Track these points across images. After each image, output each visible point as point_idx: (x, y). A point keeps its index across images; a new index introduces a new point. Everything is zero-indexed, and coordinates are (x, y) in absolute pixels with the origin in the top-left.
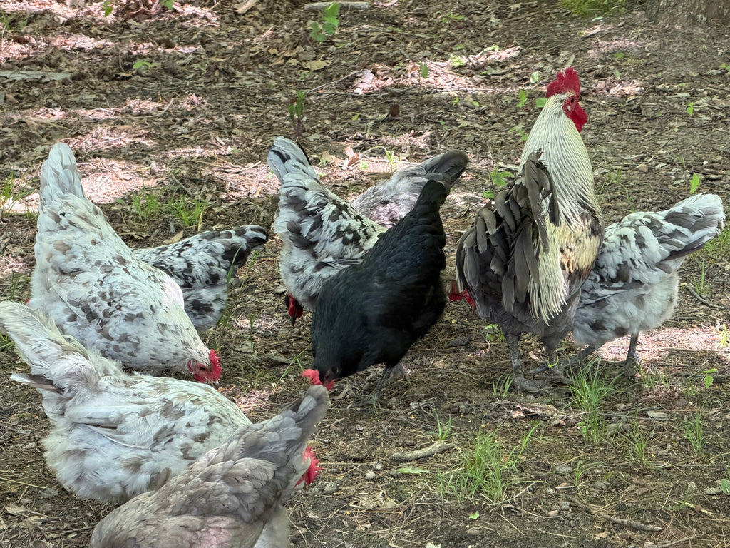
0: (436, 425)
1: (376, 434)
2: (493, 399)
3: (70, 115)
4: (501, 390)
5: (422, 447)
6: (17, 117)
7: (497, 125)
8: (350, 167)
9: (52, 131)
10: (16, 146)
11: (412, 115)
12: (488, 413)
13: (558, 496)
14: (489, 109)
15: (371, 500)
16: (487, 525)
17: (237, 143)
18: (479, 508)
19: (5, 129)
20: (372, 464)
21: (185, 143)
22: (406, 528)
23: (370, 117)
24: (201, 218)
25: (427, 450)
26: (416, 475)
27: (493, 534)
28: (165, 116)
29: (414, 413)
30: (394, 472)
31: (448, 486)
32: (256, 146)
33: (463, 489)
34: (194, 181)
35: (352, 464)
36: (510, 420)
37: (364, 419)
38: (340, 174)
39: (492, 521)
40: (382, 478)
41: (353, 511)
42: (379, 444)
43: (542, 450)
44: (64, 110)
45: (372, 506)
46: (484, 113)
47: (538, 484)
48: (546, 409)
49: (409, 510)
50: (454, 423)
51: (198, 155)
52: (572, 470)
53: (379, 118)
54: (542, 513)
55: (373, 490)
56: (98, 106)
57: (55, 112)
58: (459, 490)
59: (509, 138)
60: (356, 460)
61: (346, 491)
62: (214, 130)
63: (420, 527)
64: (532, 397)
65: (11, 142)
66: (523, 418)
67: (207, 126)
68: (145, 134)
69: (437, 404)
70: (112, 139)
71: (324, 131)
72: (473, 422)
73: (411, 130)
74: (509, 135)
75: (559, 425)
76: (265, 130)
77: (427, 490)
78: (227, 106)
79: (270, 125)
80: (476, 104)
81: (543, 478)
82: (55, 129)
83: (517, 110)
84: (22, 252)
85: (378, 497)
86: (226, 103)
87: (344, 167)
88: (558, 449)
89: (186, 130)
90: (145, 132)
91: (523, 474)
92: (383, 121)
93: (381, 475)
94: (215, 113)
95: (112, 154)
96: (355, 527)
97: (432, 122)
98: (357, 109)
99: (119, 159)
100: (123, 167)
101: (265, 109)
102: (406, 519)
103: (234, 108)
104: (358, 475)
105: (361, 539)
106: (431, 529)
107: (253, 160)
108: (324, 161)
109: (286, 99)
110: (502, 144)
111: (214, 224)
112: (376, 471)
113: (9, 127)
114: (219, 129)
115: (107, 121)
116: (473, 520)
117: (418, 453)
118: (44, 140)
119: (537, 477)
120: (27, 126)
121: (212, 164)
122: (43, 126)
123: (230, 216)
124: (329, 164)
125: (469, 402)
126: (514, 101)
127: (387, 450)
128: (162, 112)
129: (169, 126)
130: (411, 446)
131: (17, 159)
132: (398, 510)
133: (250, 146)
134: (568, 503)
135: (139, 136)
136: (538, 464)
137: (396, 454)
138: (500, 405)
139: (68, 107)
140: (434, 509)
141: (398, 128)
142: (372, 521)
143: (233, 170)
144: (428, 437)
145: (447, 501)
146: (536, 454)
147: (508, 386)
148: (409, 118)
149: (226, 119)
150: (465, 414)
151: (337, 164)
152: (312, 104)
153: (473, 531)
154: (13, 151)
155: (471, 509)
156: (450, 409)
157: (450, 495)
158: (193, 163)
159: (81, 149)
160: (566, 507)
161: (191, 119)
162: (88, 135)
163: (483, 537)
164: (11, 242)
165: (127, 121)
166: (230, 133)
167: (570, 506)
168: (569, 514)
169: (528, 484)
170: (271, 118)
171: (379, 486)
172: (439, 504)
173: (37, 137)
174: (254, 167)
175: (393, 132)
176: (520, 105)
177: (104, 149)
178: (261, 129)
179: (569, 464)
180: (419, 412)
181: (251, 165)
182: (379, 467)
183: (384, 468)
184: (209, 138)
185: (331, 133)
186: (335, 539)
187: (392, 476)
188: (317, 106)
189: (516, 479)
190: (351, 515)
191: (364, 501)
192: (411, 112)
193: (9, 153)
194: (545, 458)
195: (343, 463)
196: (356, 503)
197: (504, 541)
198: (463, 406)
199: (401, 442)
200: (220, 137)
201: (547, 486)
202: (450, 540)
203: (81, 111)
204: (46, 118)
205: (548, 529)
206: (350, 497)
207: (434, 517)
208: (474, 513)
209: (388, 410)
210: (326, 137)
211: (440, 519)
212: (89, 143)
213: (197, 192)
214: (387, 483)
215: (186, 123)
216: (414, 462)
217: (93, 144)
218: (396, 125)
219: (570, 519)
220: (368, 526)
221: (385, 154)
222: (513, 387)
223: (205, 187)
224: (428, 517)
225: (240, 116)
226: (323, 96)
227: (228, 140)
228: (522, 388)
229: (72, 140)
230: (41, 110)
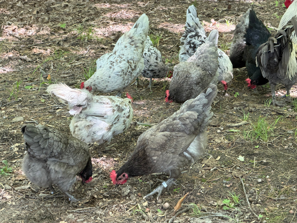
0: (243, 115)
1: (221, 118)
2: (264, 107)
3: (112, 6)
4: (267, 104)
5: (238, 123)
6: (93, 6)
7: (267, 13)
8: (213, 26)
9: (106, 11)
10: (93, 16)
11: (236, 8)
12: (262, 112)
13: (288, 141)
14: (265, 7)
15: (219, 140)
16: (261, 150)
17: (172, 17)
18: (259, 144)
19: (89, 10)
20: (219, 127)
21: (153, 17)
22: (231, 150)
23: (220, 9)
24: (159, 42)
25: (240, 124)
26: (236, 132)
27: (264, 153)
28: (146, 7)
29: (235, 111)
30: (227, 131)
31: (247, 136)
32: (179, 18)
33: (253, 137)
34: (156, 30)
35: (212, 127)
36: (271, 115)
37: (217, 112)
38: (209, 29)
39: (263, 149)
40: (223, 133)
41: (212, 143)
42: (222, 121)
43: (282, 125)
44: (110, 4)
45: (219, 142)
46: (263, 9)
47: (281, 136)
48: (284, 111)
49: (233, 144)
50: (250, 115)
51: (158, 21)
52: (293, 132)
53: (223, 10)
54: (282, 147)
55: (220, 136)
56: (122, 3)
57: (107, 5)
58: (251, 138)
59: (272, 18)
60: (214, 126)
61: (210, 136)
62: (163, 12)
63: (237, 150)
64: (279, 107)
65: (91, 15)
66: (275, 114)
67: (161, 11)
68: (138, 13)
69: (244, 108)
70: (127, 14)
71: (203, 13)
72: (257, 115)
73: (235, 14)
74: (272, 17)
75: (288, 117)
76: (182, 13)
77: (240, 137)
78: (168, 4)
79: (184, 11)
80: (260, 5)
81: (283, 135)
82: (107, 11)
83: (275, 8)
84: (95, 52)
85: (222, 139)
86: (168, 3)
87: (211, 26)
88: (289, 125)
89: (154, 12)
90: (139, 12)
91: (275, 133)
92: (225, 11)
93: (223, 131)
94: (164, 7)
95: (127, 19)
96: (213, 149)
97: (243, 11)
98: (216, 6)
99: (130, 21)
100: (131, 24)
101: (182, 5)
102: (231, 147)
103: (171, 5)
104: (214, 131)
105: (215, 153)
106: (241, 151)
107: (177, 23)
108: (203, 24)
109: (190, 2)
110: (269, 19)
111: (163, 44)
112: (221, 130)
113: (91, 9)
114: (165, 12)
115: (125, 8)
116: (256, 148)
117: (237, 124)
118: (103, 14)
119: (281, 134)
120: (97, 9)
121: (163, 24)
122: (103, 9)
123: (169, 42)
124: (205, 25)
125: (255, 108)
126: (274, 4)
127: (225, 123)
128: (145, 6)
129: (147, 10)
130: (234, 122)
131: (93, 20)
132: (229, 143)
133: (176, 18)
134: (292, 144)
135: (137, 14)
136: (281, 130)
137: (228, 124)
138: (267, 109)
139: (111, 3)
140: (242, 144)
141: (231, 13)
142: (219, 147)
143: (170, 26)
144: (240, 119)
145: (247, 141)
146: (280, 126)
147: (270, 103)
148: (235, 10)
149: (168, 9)
150: (254, 112)
151: (208, 25)
152: (199, 4)
153: (256, 152)
154: (92, 17)
155: (256, 144)
156: (248, 110)
157: (248, 139)
158: (156, 23)
159: (116, 17)
160: (291, 145)
161: (155, 8)
162: (118, 13)
163: (260, 154)
164: (91, 49)
165: (132, 8)
166: (169, 13)
167: (293, 145)
168: (292, 148)
169: (277, 136)
170: (184, 9)
171: (222, 135)
172: (244, 142)
173: (101, 13)
174: (178, 25)
175: (229, 14)
176: (276, 6)
177: (124, 18)
178: (180, 12)
179: (292, 130)
180: (237, 111)
181: (177, 25)
182: (222, 129)
183: (224, 129)
184: (162, 15)
185: (206, 14)
186: (205, 153)
187: (227, 132)
188: (201, 5)
189: (273, 135)
190: (212, 145)
191: (217, 140)
192: (235, 7)
193: (91, 18)
194: (283, 128)
195: (209, 127)
196: (213, 141)
197: (268, 156)
198: (253, 109)
199: (230, 121)
200: (166, 15)
201: (284, 137)
202: (248, 155)
203: (116, 5)
204: (103, 7)
205: (284, 152)
206: (211, 139)
207: (242, 147)
208: (257, 146)
209: (226, 110)
210: (204, 16)
211: (244, 147)
212: (119, 15)
213: (157, 34)
214: (225, 134)
215: (153, 10)
216: (235, 128)
217: (120, 16)
218: (230, 12)
219: (292, 149)
220: (218, 149)
221: (226, 22)
222: (272, 104)
223: (160, 32)
224: (240, 146)
225: (173, 8)
226: (203, 2)
227: (168, 16)
228: (275, 104)
229: (113, 14)
230: (102, 4)
